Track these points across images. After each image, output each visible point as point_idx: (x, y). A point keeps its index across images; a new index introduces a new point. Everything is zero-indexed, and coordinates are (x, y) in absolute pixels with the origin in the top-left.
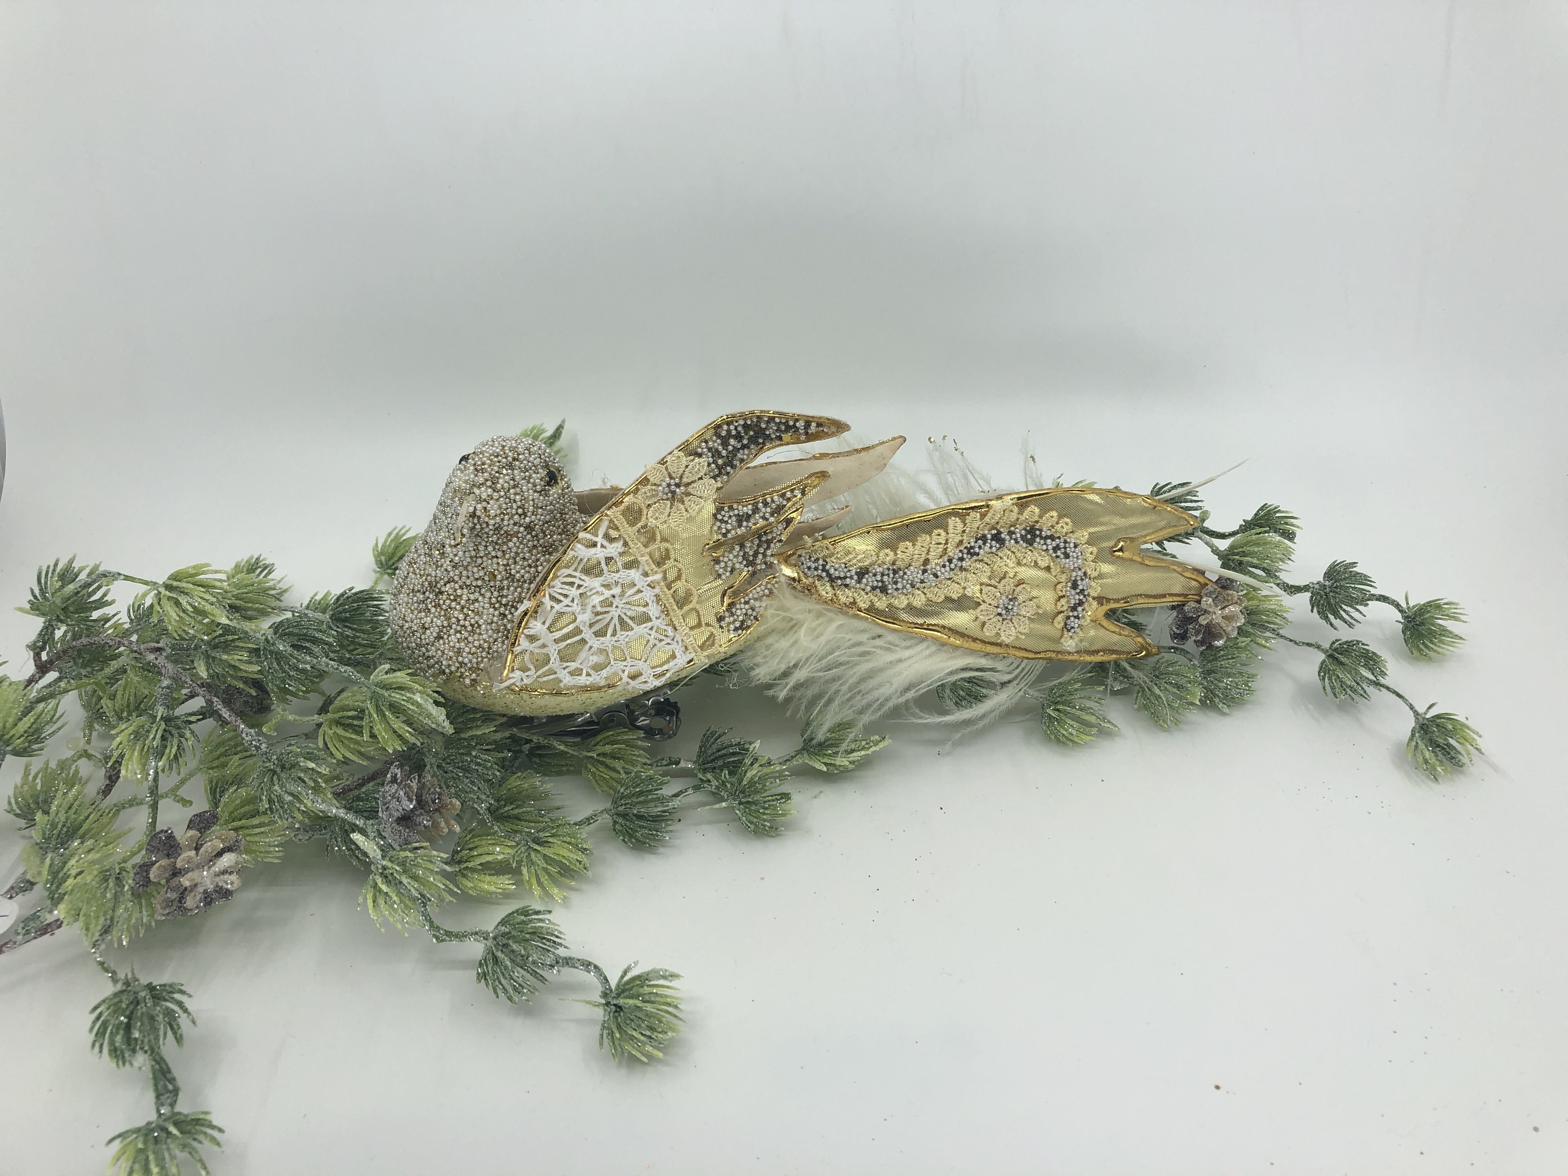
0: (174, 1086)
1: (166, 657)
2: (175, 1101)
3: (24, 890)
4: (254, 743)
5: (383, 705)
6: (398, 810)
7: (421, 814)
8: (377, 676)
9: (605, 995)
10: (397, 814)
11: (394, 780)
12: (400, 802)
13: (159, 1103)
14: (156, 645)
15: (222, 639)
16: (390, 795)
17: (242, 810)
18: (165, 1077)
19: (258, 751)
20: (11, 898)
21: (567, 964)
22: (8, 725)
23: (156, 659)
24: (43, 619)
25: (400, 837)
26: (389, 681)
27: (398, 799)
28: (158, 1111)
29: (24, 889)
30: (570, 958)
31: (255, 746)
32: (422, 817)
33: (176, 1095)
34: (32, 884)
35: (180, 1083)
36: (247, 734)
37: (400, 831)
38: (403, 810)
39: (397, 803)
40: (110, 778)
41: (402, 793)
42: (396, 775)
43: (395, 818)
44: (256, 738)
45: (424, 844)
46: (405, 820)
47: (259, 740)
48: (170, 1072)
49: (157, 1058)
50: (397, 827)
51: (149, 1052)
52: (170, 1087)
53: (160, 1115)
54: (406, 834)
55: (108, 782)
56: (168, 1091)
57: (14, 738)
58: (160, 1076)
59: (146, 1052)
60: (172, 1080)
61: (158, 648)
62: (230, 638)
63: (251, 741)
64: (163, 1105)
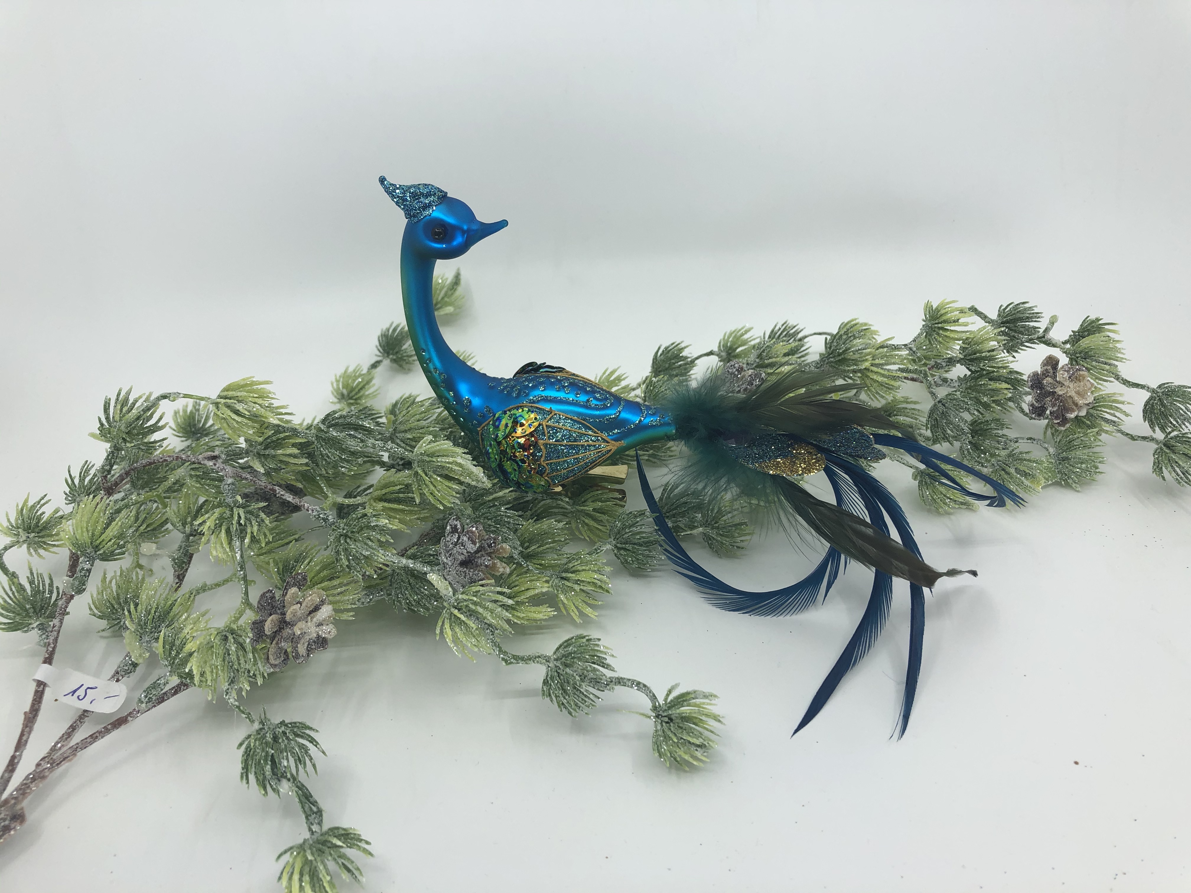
0: (318, 808)
1: (223, 463)
2: (322, 820)
3: (128, 673)
4: (321, 516)
5: (429, 471)
6: (462, 554)
7: (482, 556)
8: (421, 447)
9: (655, 708)
10: (461, 558)
11: (454, 530)
12: (464, 547)
13: (310, 824)
14: (213, 454)
15: (274, 438)
16: (452, 544)
17: (322, 575)
18: (309, 801)
19: (326, 522)
20: (118, 681)
21: (620, 683)
22: (97, 533)
23: (215, 465)
24: (108, 445)
25: (465, 577)
26: (431, 451)
27: (462, 544)
28: (310, 830)
29: (129, 671)
30: (621, 678)
31: (323, 519)
32: (483, 558)
33: (321, 815)
34: (135, 665)
35: (322, 804)
36: (313, 511)
37: (465, 571)
38: (468, 552)
39: (462, 548)
40: (178, 577)
41: (465, 538)
42: (456, 526)
43: (458, 562)
44: (322, 512)
45: (489, 582)
46: (467, 563)
47: (326, 514)
48: (312, 797)
49: (299, 784)
50: (461, 569)
51: (291, 780)
52: (315, 809)
53: (312, 833)
54: (471, 574)
55: (177, 581)
56: (314, 813)
57: (104, 543)
58: (303, 799)
59: (289, 780)
60: (315, 803)
61: (214, 456)
62: (282, 435)
63: (319, 515)
64: (312, 824)
